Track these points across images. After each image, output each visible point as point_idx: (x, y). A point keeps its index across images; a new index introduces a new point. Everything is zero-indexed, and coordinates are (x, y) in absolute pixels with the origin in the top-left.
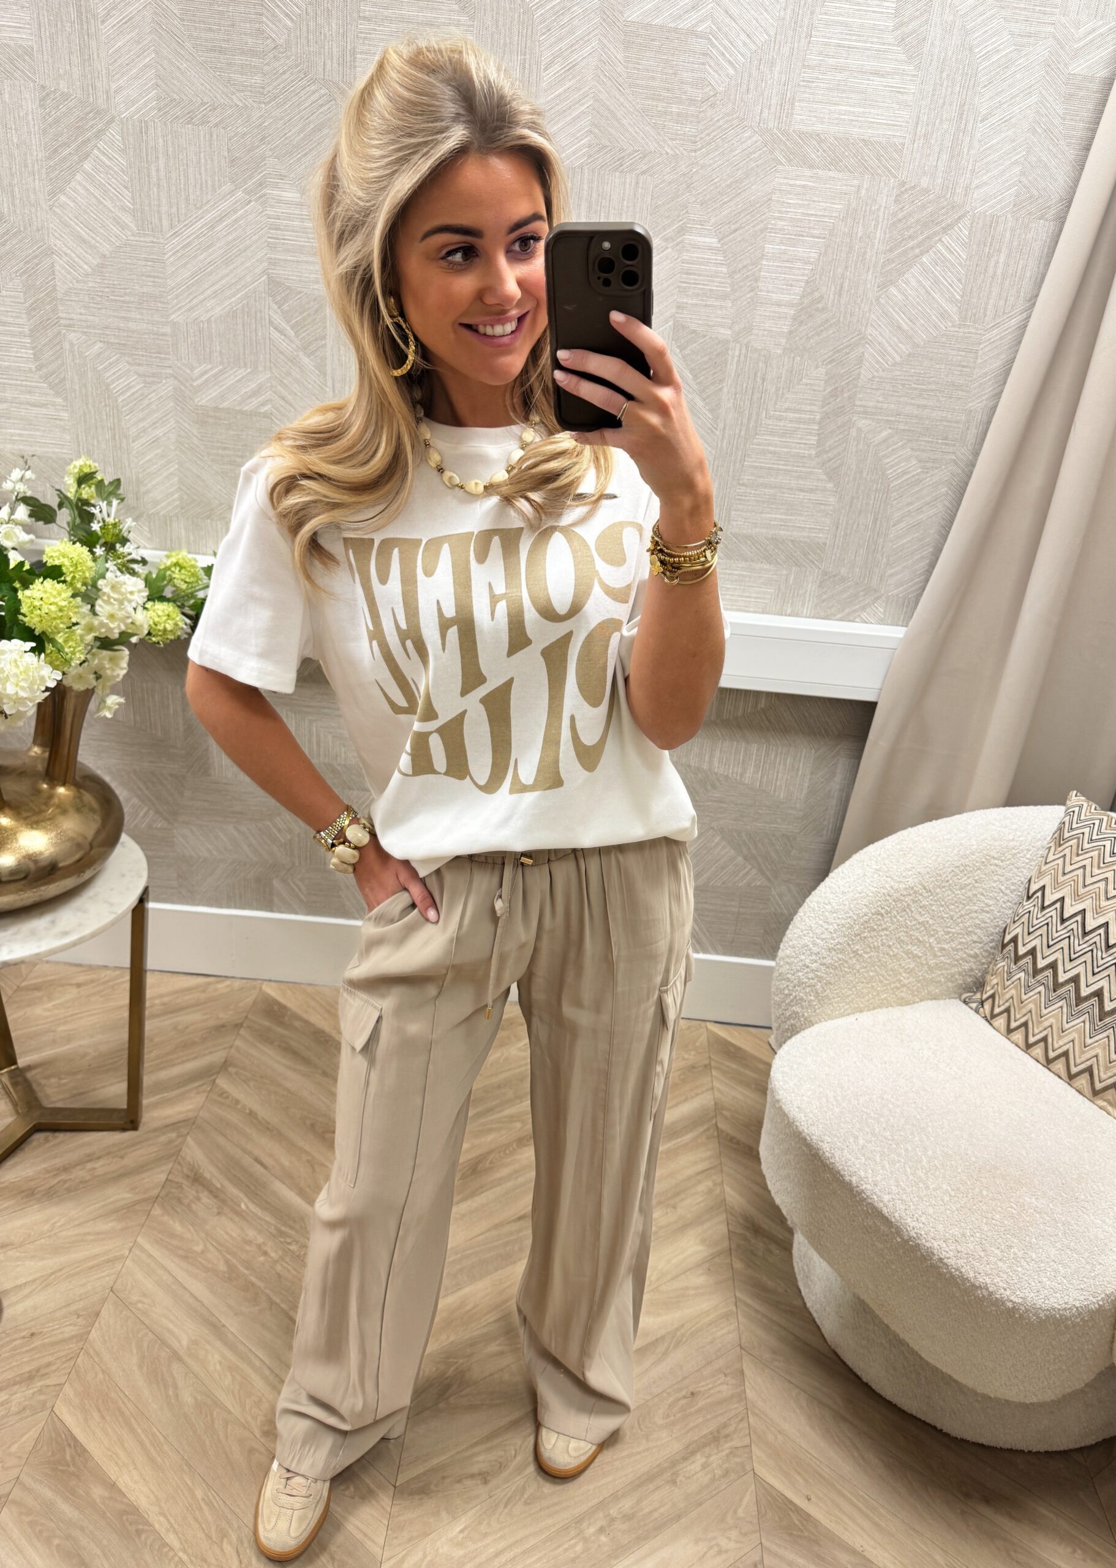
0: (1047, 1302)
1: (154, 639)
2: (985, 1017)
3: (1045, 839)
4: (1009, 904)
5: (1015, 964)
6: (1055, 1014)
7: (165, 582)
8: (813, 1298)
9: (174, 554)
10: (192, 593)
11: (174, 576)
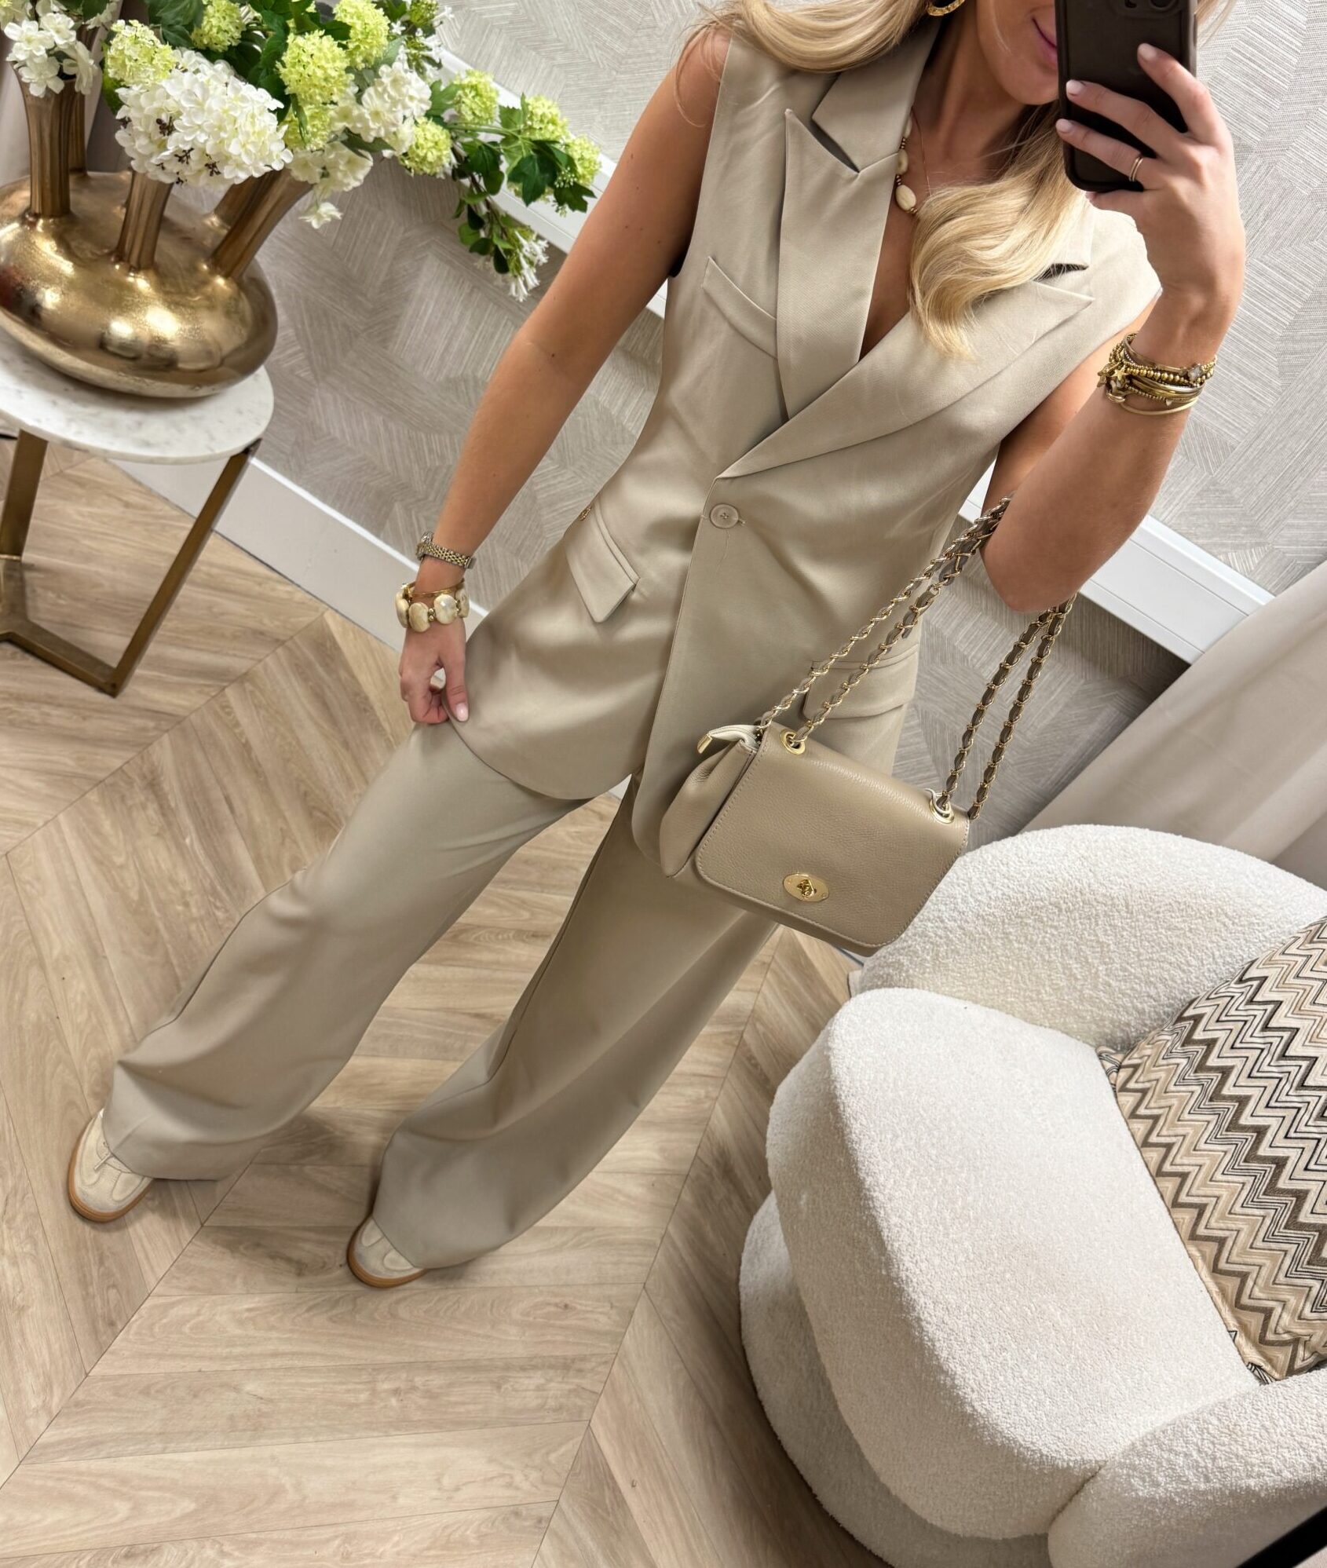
0: (1012, 1429)
1: (407, 162)
2: (1114, 1086)
3: (1297, 925)
4: (1213, 975)
5: (1183, 1045)
6: (1197, 1126)
7: (450, 102)
8: (751, 1279)
9: (477, 74)
10: (474, 131)
11: (464, 99)
